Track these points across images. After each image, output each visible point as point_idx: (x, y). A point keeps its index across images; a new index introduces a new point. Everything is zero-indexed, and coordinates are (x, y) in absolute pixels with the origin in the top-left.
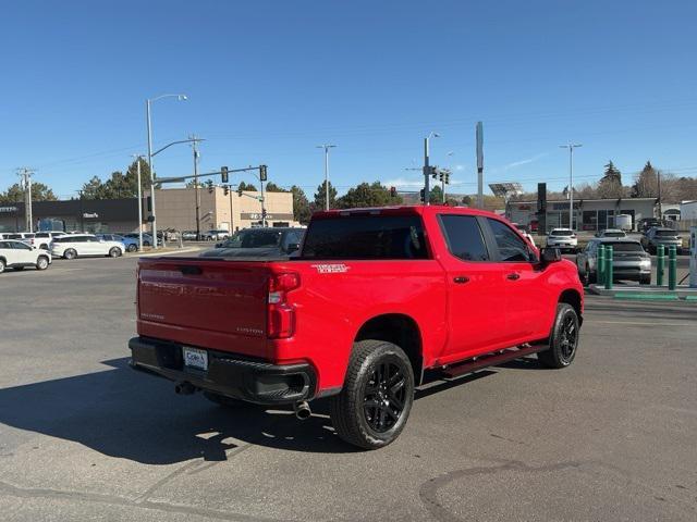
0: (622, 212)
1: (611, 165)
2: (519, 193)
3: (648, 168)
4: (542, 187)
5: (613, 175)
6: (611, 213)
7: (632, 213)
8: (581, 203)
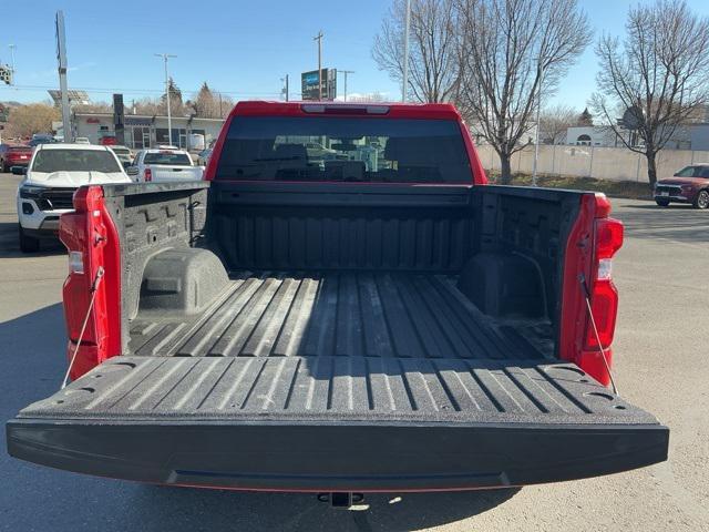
0: (194, 132)
1: (171, 82)
2: (85, 103)
3: (205, 89)
4: (118, 99)
5: (175, 93)
6: (183, 131)
7: (202, 132)
8: (153, 119)
